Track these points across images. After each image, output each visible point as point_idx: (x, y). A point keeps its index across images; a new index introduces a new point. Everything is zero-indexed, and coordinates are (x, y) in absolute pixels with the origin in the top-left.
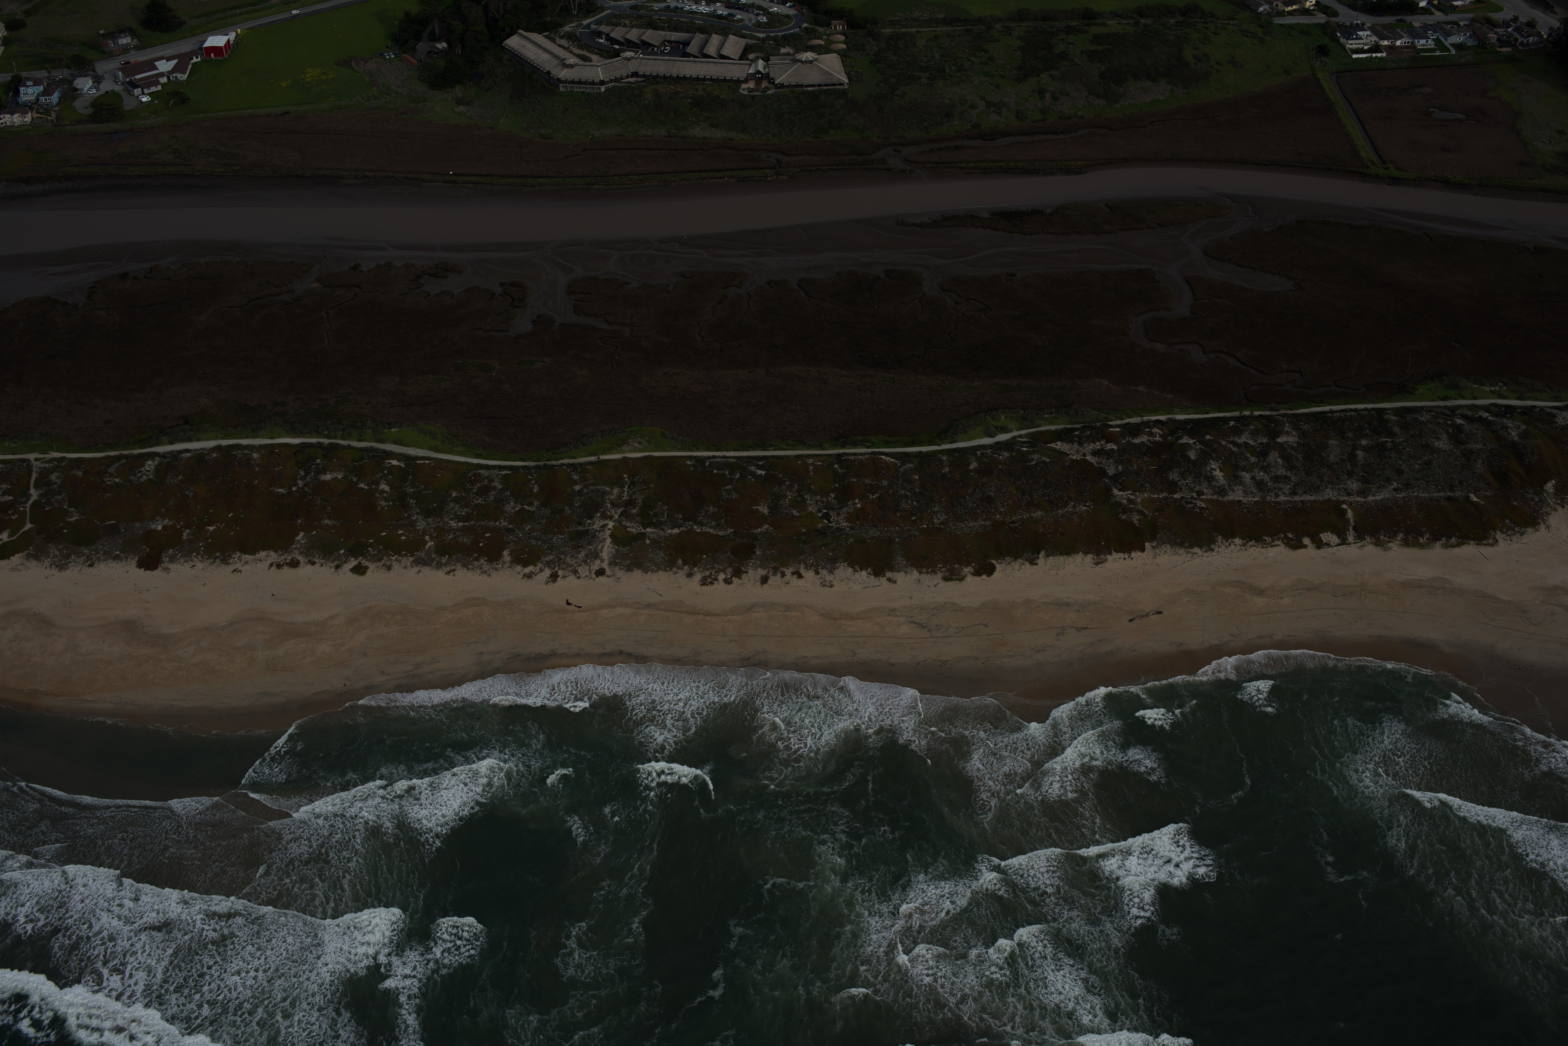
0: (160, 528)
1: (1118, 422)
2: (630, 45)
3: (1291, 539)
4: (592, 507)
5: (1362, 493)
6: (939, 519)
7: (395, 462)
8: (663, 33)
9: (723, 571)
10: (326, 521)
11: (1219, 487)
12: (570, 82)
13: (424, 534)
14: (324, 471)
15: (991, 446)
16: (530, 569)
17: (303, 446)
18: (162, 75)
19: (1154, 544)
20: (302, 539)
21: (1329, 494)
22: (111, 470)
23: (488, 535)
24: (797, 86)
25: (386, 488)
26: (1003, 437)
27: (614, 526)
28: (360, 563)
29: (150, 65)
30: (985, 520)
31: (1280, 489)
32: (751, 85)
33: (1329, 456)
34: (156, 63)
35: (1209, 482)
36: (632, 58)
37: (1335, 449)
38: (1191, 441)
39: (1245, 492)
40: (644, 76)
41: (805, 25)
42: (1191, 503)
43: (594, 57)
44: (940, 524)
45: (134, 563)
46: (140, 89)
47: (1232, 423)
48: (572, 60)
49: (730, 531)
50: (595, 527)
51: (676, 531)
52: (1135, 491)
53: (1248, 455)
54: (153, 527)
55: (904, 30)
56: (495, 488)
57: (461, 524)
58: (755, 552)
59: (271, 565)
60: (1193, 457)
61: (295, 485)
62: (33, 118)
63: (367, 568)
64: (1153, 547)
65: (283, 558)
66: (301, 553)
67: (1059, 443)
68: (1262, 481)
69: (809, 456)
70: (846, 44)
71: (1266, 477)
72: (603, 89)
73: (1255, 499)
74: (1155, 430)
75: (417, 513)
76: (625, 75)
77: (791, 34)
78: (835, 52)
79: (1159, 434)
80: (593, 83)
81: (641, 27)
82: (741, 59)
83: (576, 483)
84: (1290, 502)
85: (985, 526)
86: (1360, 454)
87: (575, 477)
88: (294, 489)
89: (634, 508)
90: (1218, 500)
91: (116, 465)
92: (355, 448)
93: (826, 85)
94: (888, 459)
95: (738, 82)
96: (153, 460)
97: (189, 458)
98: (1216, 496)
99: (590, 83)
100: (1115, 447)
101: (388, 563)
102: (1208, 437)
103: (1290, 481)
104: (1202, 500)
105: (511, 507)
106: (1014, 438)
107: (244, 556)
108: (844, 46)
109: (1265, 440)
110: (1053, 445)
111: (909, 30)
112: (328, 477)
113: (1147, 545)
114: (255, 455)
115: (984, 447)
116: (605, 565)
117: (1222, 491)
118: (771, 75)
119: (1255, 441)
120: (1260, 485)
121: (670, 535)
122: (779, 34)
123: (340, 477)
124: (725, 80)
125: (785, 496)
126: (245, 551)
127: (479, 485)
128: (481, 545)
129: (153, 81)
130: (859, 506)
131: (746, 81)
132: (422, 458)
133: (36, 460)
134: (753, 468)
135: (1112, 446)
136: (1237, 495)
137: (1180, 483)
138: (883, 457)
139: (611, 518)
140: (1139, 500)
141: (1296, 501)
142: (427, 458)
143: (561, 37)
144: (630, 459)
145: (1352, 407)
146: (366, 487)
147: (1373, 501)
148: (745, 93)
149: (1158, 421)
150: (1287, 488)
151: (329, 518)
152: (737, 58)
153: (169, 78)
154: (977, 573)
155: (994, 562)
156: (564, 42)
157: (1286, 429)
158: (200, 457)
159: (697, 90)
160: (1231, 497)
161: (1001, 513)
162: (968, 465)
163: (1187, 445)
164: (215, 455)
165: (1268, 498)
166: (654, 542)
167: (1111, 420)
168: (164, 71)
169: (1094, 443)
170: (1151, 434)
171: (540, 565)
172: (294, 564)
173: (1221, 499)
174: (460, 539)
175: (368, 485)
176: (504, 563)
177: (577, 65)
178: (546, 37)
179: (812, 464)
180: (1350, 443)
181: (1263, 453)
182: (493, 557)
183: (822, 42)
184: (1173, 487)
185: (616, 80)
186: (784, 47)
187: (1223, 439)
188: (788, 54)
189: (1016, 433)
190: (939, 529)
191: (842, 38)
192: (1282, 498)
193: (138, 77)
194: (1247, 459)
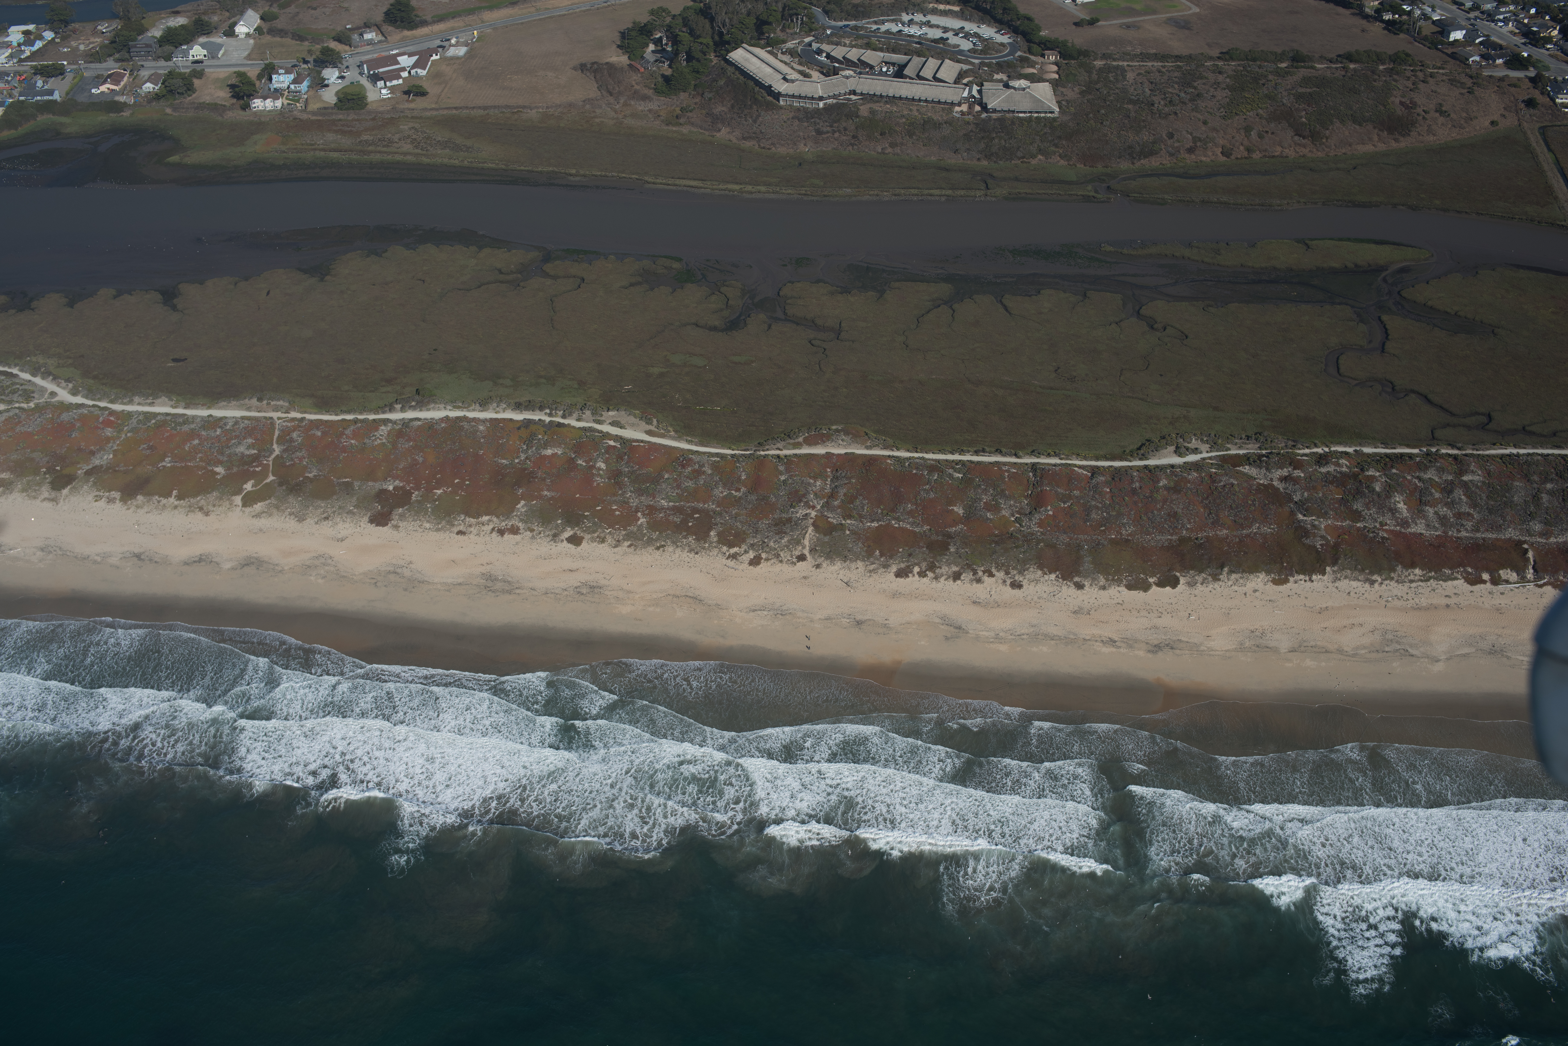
0: (391, 488)
1: (1307, 451)
2: (848, 63)
3: (1470, 574)
4: (797, 498)
5: (1545, 534)
6: (1128, 531)
7: (612, 443)
8: (881, 54)
9: (918, 564)
10: (546, 493)
11: (1402, 520)
12: (790, 96)
13: (637, 511)
14: (545, 446)
15: (1179, 466)
16: (735, 550)
17: (528, 423)
18: (403, 69)
19: (1336, 568)
20: (522, 507)
21: (1511, 533)
22: (348, 432)
23: (697, 515)
24: (1009, 111)
25: (603, 466)
26: (1192, 458)
27: (816, 516)
28: (575, 534)
29: (393, 60)
30: (1172, 535)
31: (1462, 525)
32: (964, 108)
33: (1513, 497)
34: (399, 58)
35: (1393, 514)
36: (851, 76)
37: (1520, 491)
38: (1378, 474)
39: (1428, 526)
40: (862, 94)
41: (1019, 53)
42: (1374, 532)
43: (815, 75)
44: (1128, 535)
45: (366, 519)
46: (382, 82)
47: (1418, 459)
48: (794, 75)
49: (926, 528)
50: (798, 515)
51: (875, 524)
52: (1318, 517)
53: (1433, 491)
54: (385, 487)
55: (1114, 63)
56: (704, 473)
57: (671, 504)
58: (949, 549)
59: (493, 529)
60: (1377, 489)
61: (517, 458)
62: (283, 104)
63: (583, 538)
64: (1334, 571)
65: (504, 524)
66: (521, 520)
67: (1247, 467)
68: (1445, 517)
69: (1005, 464)
70: (1057, 73)
71: (1450, 514)
72: (821, 105)
73: (1437, 533)
74: (1343, 461)
75: (631, 492)
76: (843, 92)
77: (1004, 62)
78: (1047, 81)
79: (1346, 465)
80: (813, 98)
81: (861, 47)
82: (955, 83)
83: (781, 473)
84: (1472, 538)
85: (1171, 540)
86: (1545, 497)
87: (782, 468)
88: (517, 461)
89: (837, 500)
90: (1400, 532)
91: (352, 428)
92: (574, 427)
93: (1037, 112)
94: (1080, 471)
95: (952, 104)
96: (385, 425)
97: (419, 426)
98: (1398, 528)
99: (809, 98)
100: (1302, 475)
101: (602, 535)
102: (1394, 471)
103: (1473, 518)
104: (1384, 530)
105: (720, 492)
106: (1204, 459)
107: (468, 519)
108: (1057, 76)
109: (1450, 478)
110: (1241, 468)
111: (1121, 63)
112: (549, 452)
113: (1328, 569)
114: (481, 428)
115: (1172, 466)
116: (806, 552)
117: (1405, 523)
118: (984, 100)
119: (1441, 478)
120: (1443, 520)
121: (869, 527)
122: (994, 61)
123: (559, 453)
124: (939, 102)
125: (981, 500)
126: (468, 514)
127: (690, 469)
128: (690, 524)
129: (396, 75)
130: (1051, 513)
131: (959, 104)
132: (637, 441)
133: (279, 418)
134: (951, 471)
135: (1299, 473)
136: (1419, 528)
137: (1363, 513)
138: (1076, 469)
139: (813, 507)
140: (1323, 526)
141: (1477, 538)
142: (642, 441)
143: (783, 53)
144: (833, 454)
145: (1540, 451)
146: (584, 464)
147: (1555, 543)
148: (958, 115)
149: (1346, 453)
150: (1469, 525)
151: (548, 490)
152: (952, 81)
153: (409, 72)
154: (1161, 584)
155: (1178, 574)
156: (787, 58)
157: (1472, 468)
158: (430, 425)
159: (911, 110)
160: (1413, 529)
161: (1187, 529)
162: (1158, 482)
163: (1373, 477)
164: (443, 425)
165: (1450, 533)
166: (853, 532)
167: (1299, 449)
168: (406, 65)
169: (1282, 469)
170: (1338, 464)
171: (744, 547)
172: (514, 531)
173: (1403, 530)
174: (671, 518)
175: (585, 461)
176: (711, 543)
177: (797, 80)
178: (769, 52)
179: (1008, 471)
180: (1535, 485)
181: (1448, 489)
182: (701, 534)
183: (1035, 71)
184: (1357, 516)
185: (834, 97)
186: (998, 73)
187: (1409, 473)
188: (1001, 81)
189: (1205, 455)
190: (1127, 541)
191: (1055, 68)
192: (1464, 534)
193: (381, 70)
194: (1432, 494)
